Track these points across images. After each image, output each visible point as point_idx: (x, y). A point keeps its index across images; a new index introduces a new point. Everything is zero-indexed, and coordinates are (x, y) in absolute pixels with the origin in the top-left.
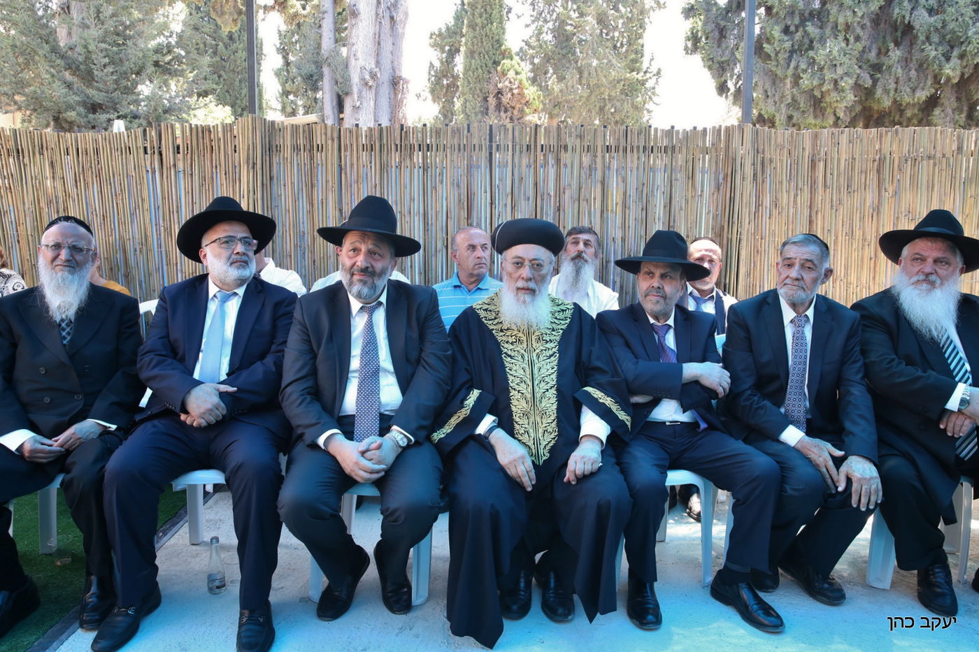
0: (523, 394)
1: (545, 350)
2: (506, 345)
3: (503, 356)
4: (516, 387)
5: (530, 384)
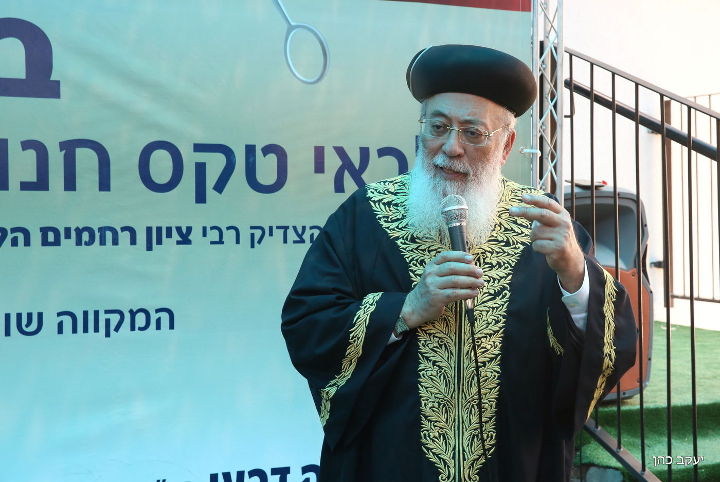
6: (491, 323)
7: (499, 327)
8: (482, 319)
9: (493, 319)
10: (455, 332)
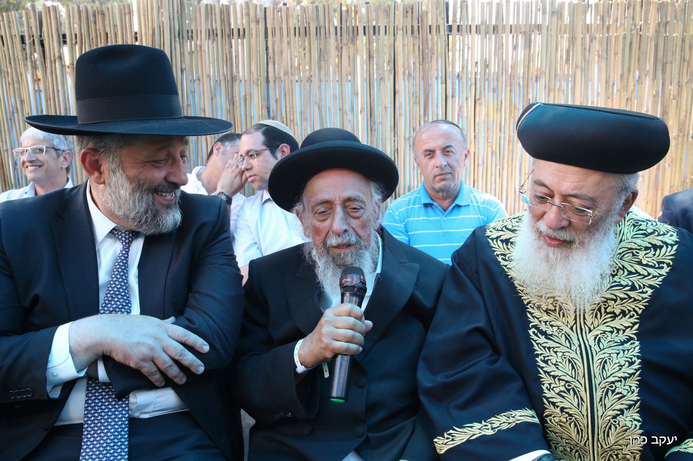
0: (570, 415)
1: (612, 332)
2: (537, 313)
3: (531, 332)
4: (558, 400)
5: (586, 397)
6: (624, 365)
7: (635, 370)
8: (612, 361)
9: (626, 361)
10: (584, 376)
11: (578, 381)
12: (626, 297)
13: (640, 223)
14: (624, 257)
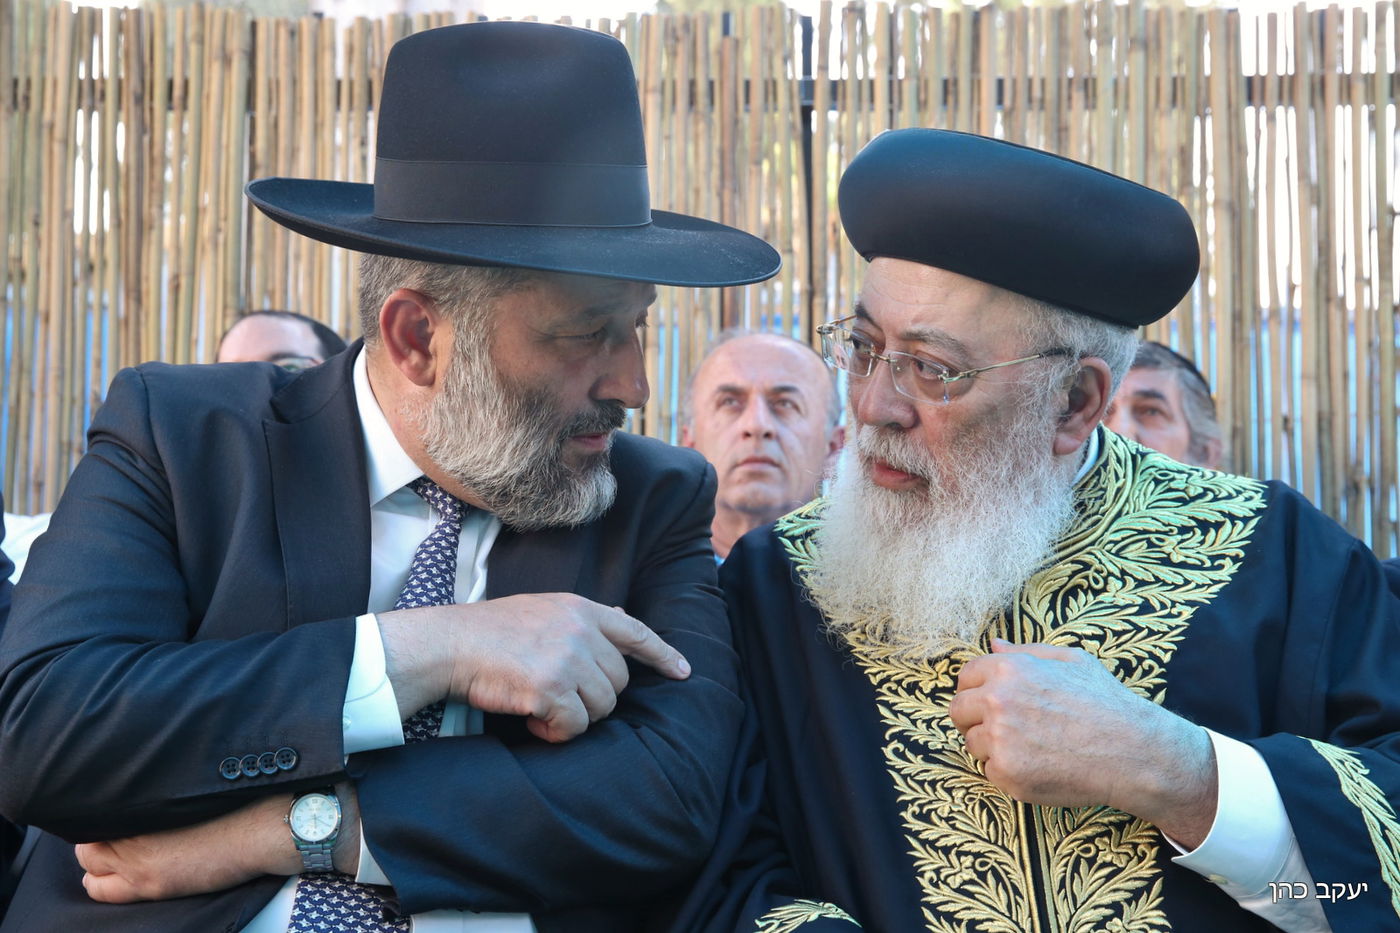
3: (888, 751)
10: (1018, 833)
11: (1003, 847)
12: (1129, 627)
13: (1172, 475)
14: (1127, 550)
